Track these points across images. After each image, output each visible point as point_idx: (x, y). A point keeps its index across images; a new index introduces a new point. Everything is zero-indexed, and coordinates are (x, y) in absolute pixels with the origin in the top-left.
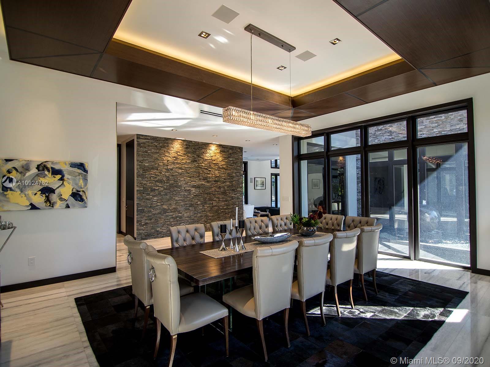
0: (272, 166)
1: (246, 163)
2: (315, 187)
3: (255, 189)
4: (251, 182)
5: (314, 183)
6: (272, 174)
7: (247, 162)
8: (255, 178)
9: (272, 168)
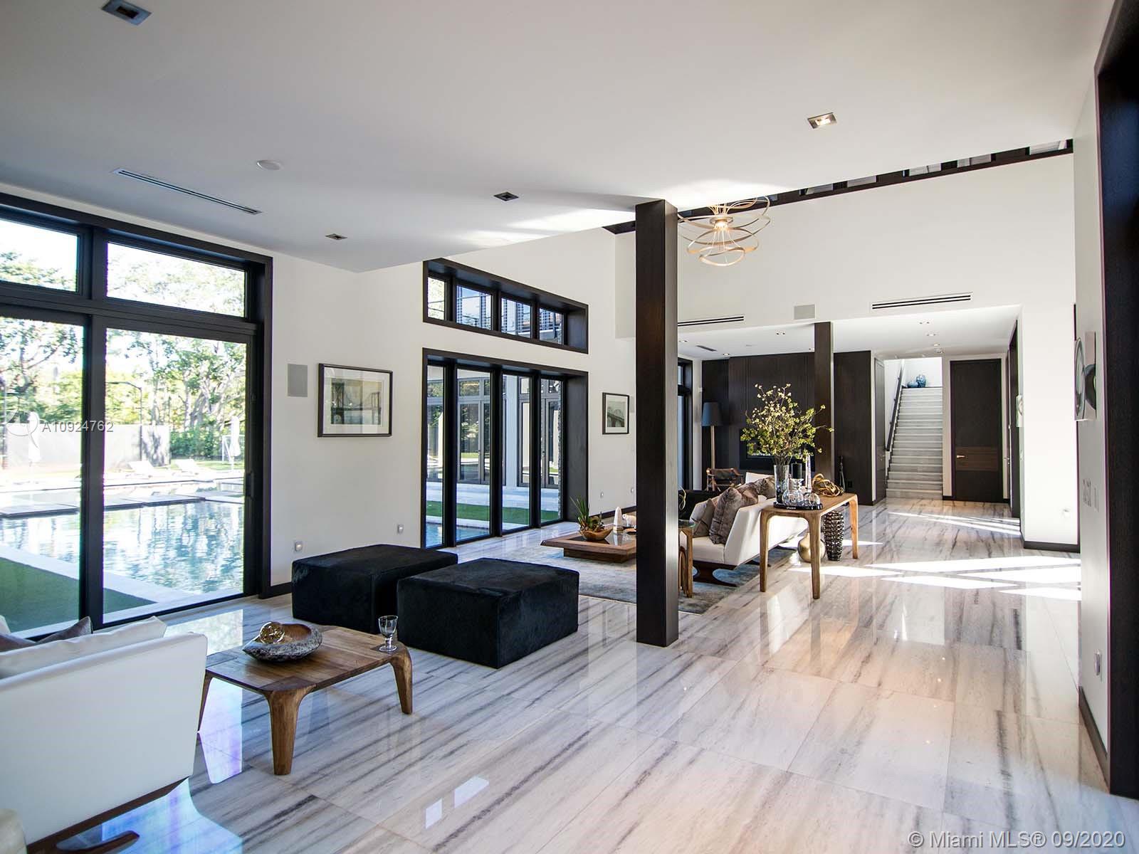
0: (431, 314)
1: (263, 266)
2: (613, 425)
3: (320, 434)
4: (296, 389)
5: (609, 408)
6: (430, 358)
7: (271, 259)
8: (321, 367)
9: (427, 319)
